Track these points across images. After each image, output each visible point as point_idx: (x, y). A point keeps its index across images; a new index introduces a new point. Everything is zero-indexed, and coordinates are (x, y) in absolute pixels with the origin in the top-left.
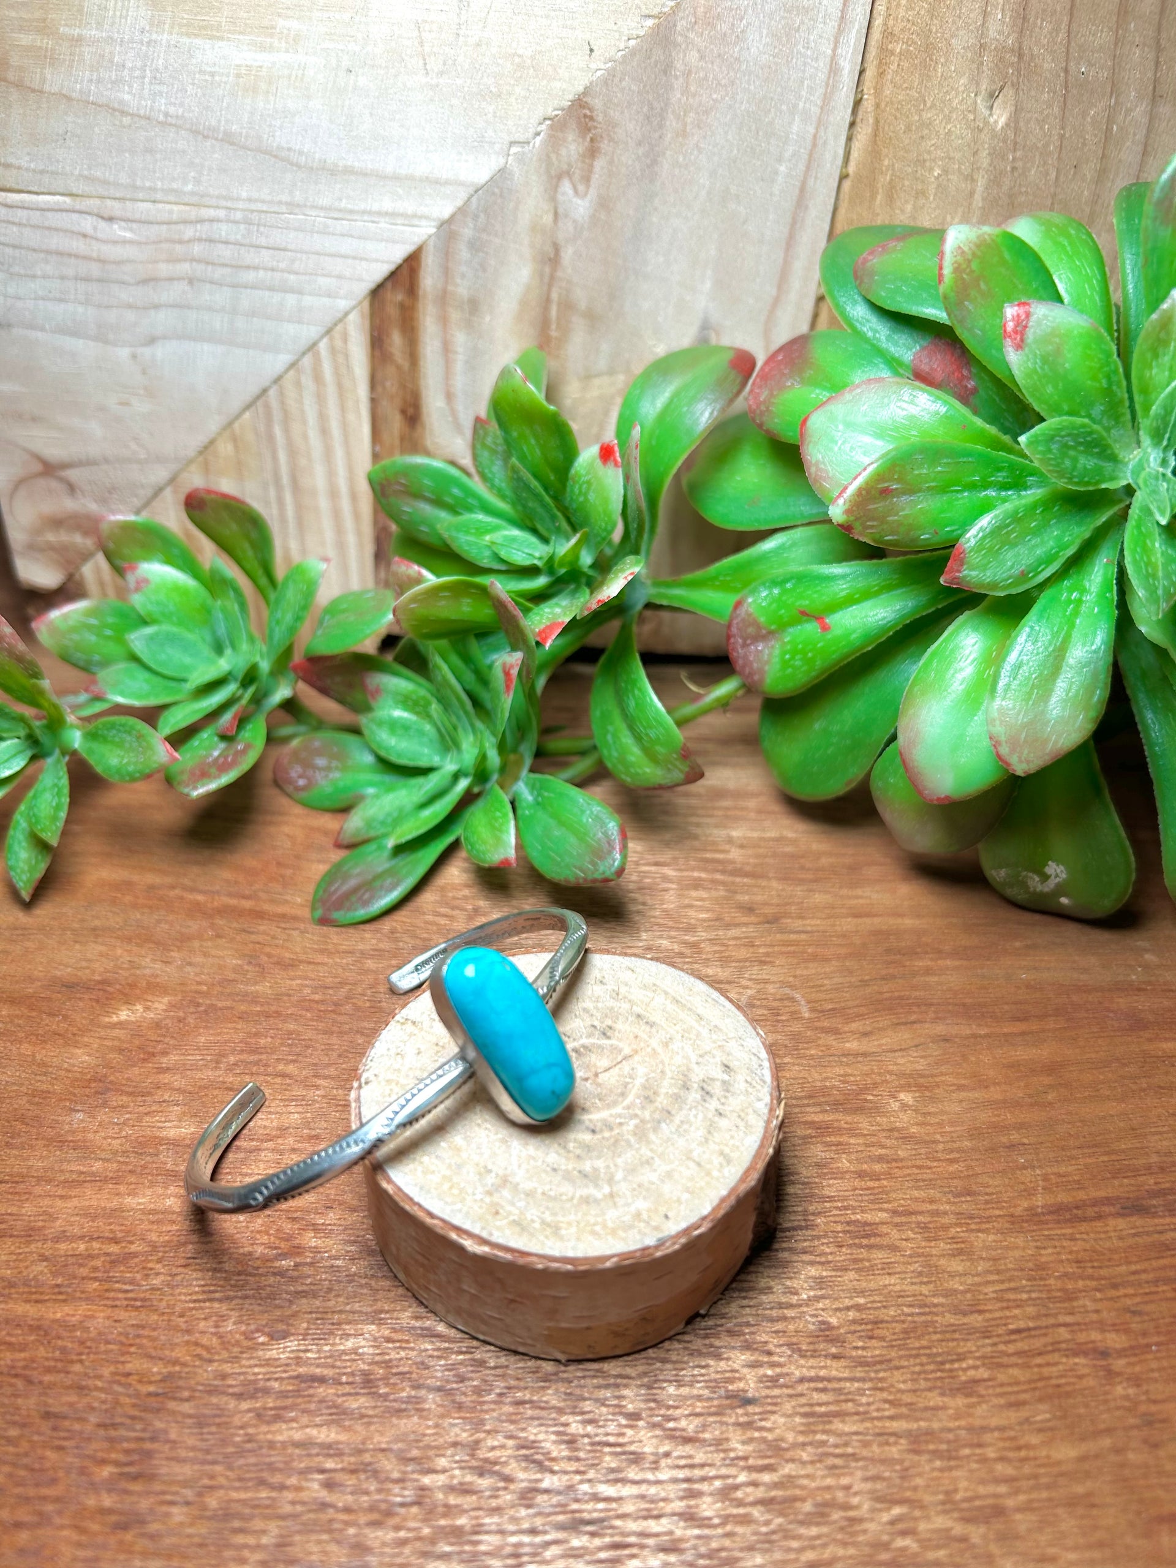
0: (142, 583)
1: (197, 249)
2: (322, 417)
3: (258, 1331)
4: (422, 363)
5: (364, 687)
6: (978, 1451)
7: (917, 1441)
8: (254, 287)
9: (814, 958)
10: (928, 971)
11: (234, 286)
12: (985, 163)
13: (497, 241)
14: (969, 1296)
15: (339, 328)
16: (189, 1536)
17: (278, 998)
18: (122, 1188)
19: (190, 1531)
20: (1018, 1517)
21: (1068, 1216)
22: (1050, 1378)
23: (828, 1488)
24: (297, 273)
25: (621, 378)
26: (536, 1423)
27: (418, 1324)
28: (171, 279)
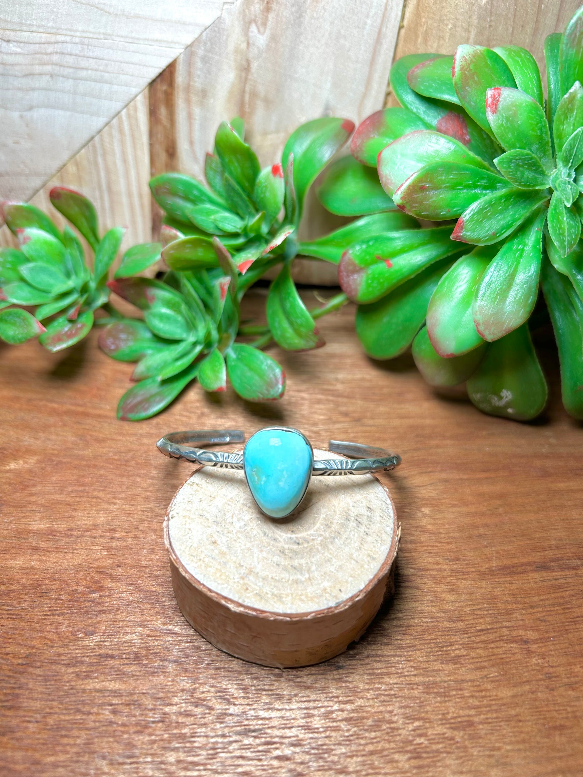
0: (27, 239)
1: (55, 58)
2: (124, 153)
3: (78, 631)
4: (177, 125)
5: (146, 296)
6: (460, 692)
7: (428, 687)
8: (86, 80)
9: (379, 439)
10: (438, 446)
11: (75, 79)
12: (475, 21)
13: (216, 57)
14: (456, 612)
15: (132, 104)
16: (38, 739)
17: (95, 457)
18: (8, 556)
19: (39, 736)
20: (481, 727)
21: (508, 571)
22: (498, 654)
23: (381, 712)
24: (108, 72)
25: (282, 135)
26: (227, 679)
27: (165, 627)
28: (41, 74)
